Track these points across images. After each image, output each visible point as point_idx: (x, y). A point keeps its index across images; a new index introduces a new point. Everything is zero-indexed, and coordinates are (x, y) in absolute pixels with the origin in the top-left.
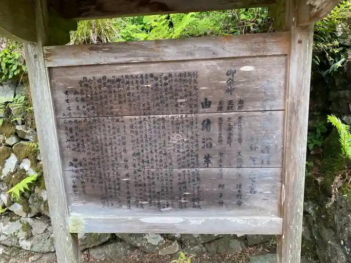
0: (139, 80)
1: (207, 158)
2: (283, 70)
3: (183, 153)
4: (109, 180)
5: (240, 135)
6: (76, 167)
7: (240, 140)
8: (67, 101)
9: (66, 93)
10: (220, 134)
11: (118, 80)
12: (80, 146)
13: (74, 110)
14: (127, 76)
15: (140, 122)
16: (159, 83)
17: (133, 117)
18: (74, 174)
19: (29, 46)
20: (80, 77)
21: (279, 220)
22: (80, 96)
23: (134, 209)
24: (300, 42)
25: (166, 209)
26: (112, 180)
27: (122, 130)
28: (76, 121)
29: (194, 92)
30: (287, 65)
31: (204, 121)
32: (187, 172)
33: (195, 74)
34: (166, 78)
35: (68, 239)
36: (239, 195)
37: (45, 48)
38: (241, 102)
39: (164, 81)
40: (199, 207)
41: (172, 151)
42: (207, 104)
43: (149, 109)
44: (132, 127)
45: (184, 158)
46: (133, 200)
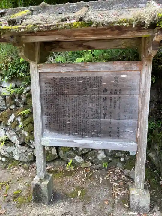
0: (77, 79)
1: (105, 115)
2: (139, 77)
3: (94, 112)
4: (61, 122)
5: (119, 105)
6: (47, 116)
7: (119, 108)
8: (46, 87)
9: (46, 83)
10: (111, 104)
11: (68, 79)
12: (50, 107)
13: (48, 91)
14: (72, 77)
15: (76, 97)
16: (85, 81)
17: (73, 95)
18: (46, 119)
19: (32, 63)
20: (52, 77)
21: (136, 144)
22: (51, 85)
23: (71, 136)
24: (146, 65)
25: (85, 137)
26: (63, 122)
27: (68, 101)
28: (49, 96)
29: (100, 85)
30: (141, 75)
31: (104, 98)
32: (95, 121)
33: (101, 77)
34: (88, 79)
35: (41, 148)
36: (118, 132)
37: (38, 64)
38: (120, 90)
39: (87, 80)
40: (100, 136)
41: (89, 111)
42: (105, 91)
43: (80, 92)
44: (72, 99)
45: (94, 114)
46: (71, 132)
